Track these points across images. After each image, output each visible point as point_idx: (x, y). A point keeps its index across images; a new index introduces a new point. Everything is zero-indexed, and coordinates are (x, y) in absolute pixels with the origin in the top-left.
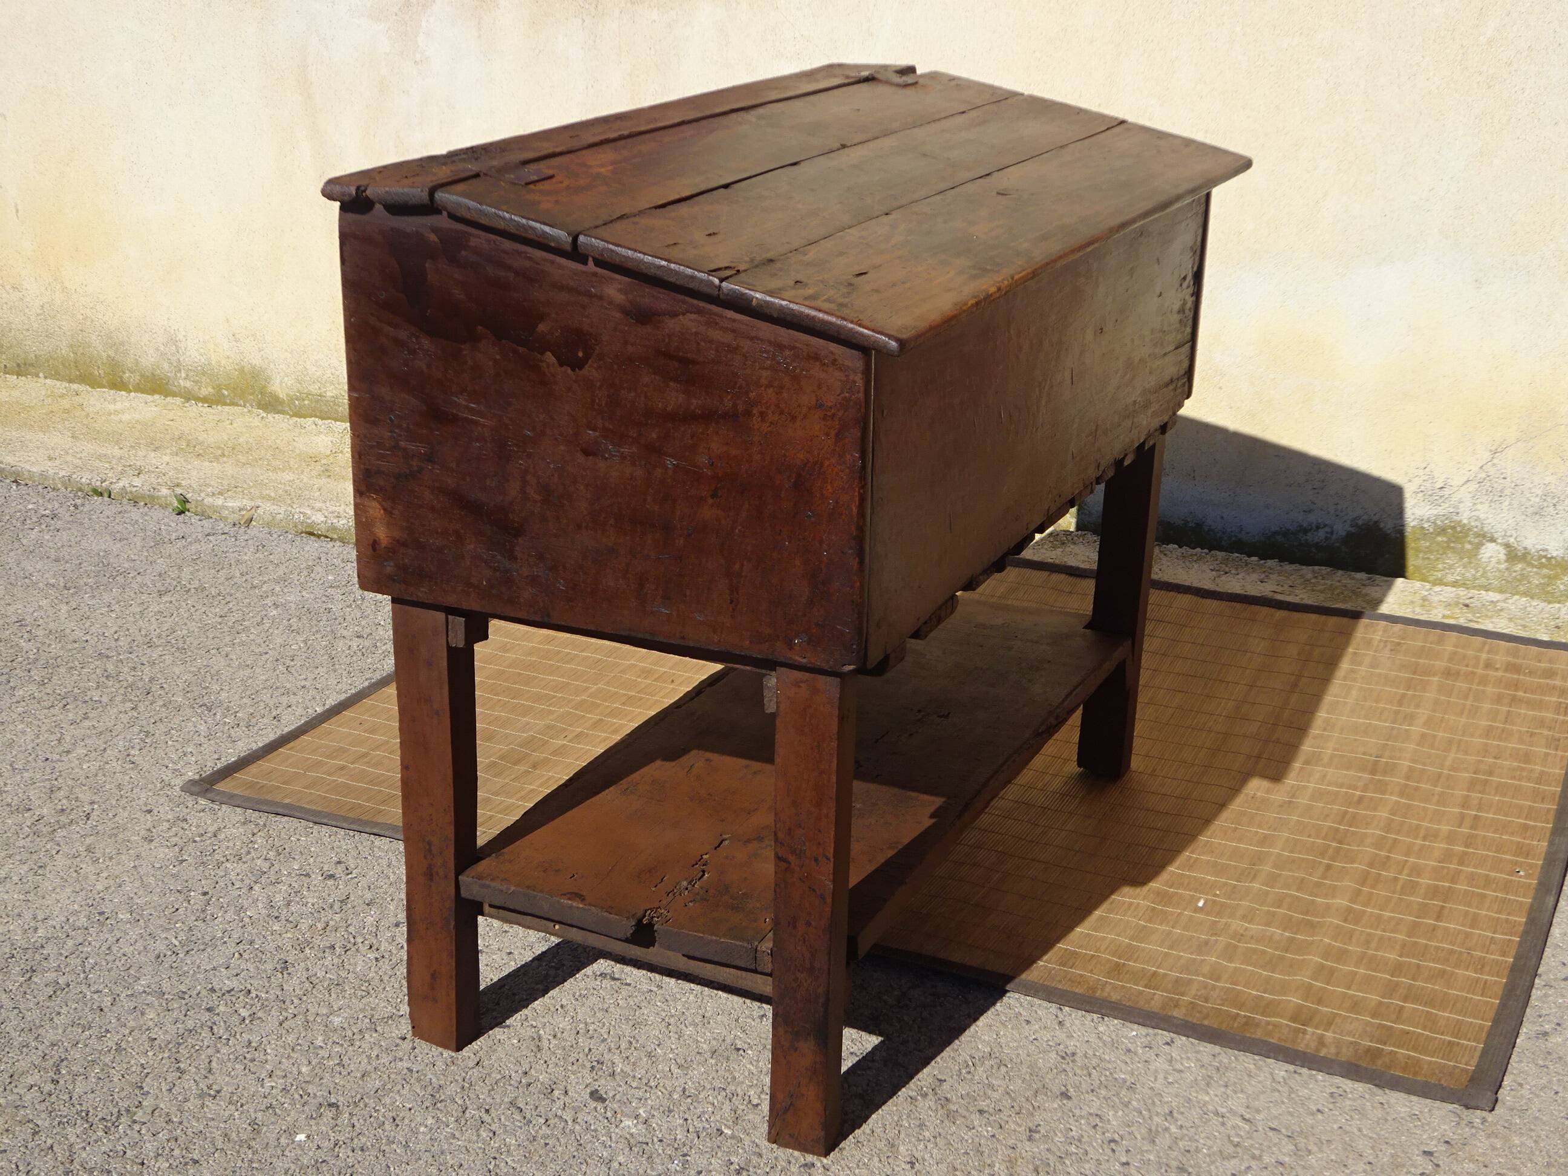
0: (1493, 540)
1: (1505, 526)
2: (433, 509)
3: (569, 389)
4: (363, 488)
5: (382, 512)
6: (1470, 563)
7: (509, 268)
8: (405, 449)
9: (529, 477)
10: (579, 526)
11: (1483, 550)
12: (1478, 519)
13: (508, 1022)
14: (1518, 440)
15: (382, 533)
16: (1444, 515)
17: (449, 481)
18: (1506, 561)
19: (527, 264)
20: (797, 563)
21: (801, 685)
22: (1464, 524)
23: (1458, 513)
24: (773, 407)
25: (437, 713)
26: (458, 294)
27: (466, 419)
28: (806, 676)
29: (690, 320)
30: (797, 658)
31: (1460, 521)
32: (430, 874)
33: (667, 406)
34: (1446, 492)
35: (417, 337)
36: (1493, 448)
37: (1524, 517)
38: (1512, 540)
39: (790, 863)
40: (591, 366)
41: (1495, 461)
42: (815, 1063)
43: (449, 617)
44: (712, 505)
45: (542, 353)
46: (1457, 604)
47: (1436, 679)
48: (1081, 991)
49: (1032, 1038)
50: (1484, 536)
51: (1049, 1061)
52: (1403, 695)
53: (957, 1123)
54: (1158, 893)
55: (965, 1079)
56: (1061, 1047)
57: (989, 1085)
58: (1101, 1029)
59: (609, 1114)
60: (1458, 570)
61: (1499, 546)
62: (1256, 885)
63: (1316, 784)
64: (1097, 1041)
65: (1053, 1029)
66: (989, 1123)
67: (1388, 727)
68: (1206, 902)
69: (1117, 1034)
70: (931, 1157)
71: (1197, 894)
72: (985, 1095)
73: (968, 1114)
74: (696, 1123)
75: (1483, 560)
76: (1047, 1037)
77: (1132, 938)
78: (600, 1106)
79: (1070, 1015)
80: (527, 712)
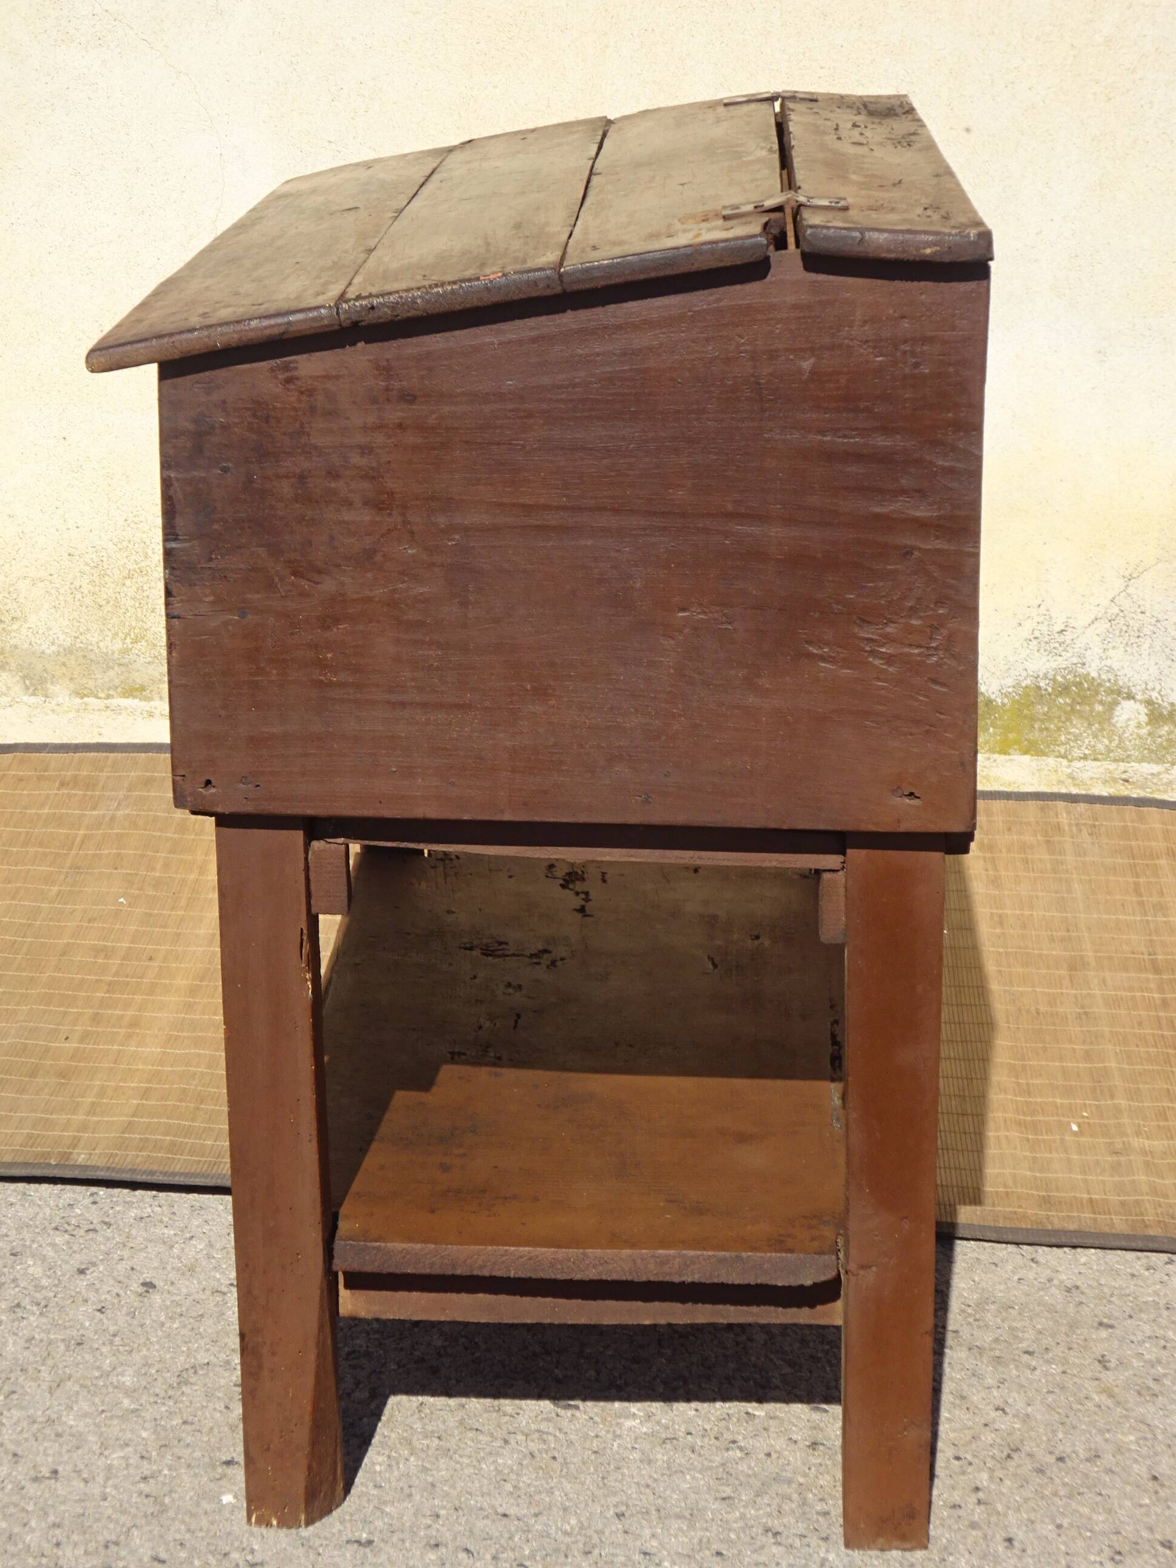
0: (1130, 697)
1: (1145, 677)
6: (1102, 730)
11: (1118, 711)
12: (1110, 669)
14: (1159, 560)
16: (1065, 669)
18: (1147, 724)
22: (1093, 678)
23: (1084, 664)
31: (1088, 674)
34: (1068, 637)
36: (1127, 574)
37: (1169, 662)
38: (1154, 695)
41: (1130, 590)
46: (1115, 780)
47: (1163, 862)
48: (1029, 1227)
49: (1016, 1278)
50: (1119, 693)
51: (1055, 1296)
52: (1136, 884)
53: (1012, 1366)
54: (1019, 1123)
55: (979, 1327)
56: (1056, 1282)
57: (1012, 1329)
58: (1083, 1260)
59: (597, 1419)
60: (1087, 741)
61: (1138, 703)
62: (1123, 1102)
63: (1100, 990)
64: (1090, 1271)
65: (1031, 1267)
66: (1048, 1362)
67: (1142, 921)
68: (1079, 1125)
69: (1106, 1263)
70: (1015, 1400)
71: (1062, 1119)
72: (1016, 1337)
73: (1016, 1357)
74: (713, 1411)
75: (1119, 725)
76: (1031, 1275)
77: (1030, 1169)
78: (577, 1413)
79: (1036, 1251)
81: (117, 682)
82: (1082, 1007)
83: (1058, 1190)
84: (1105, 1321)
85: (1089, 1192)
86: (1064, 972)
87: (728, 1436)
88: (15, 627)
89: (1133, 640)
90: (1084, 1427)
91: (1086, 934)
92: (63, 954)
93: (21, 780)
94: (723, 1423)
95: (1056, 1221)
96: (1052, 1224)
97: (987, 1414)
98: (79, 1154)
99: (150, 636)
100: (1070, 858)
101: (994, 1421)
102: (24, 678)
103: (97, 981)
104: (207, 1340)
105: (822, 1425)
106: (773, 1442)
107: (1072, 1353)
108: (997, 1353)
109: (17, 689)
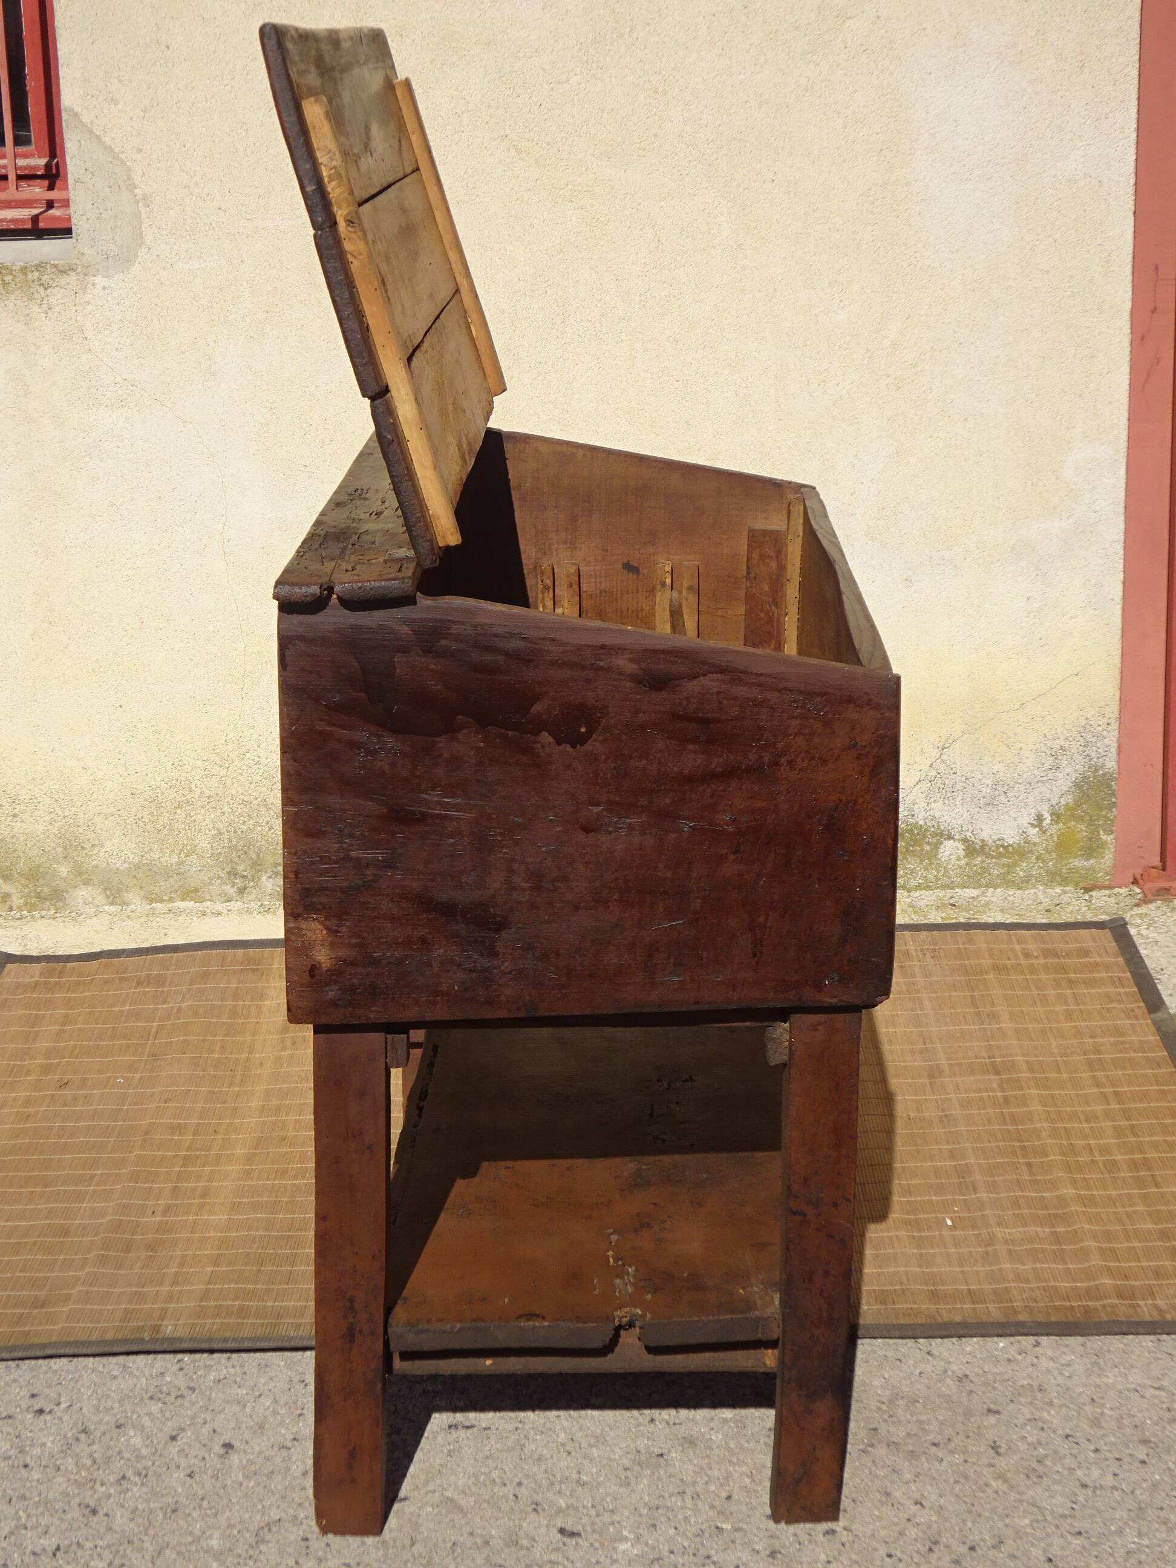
0: (950, 837)
1: (960, 822)
2: (392, 919)
3: (568, 767)
4: (300, 910)
5: (324, 932)
6: (931, 864)
7: (499, 651)
8: (358, 860)
9: (516, 866)
10: (577, 908)
11: (942, 849)
12: (933, 818)
14: (964, 733)
15: (323, 957)
17: (415, 885)
18: (965, 857)
19: (521, 644)
20: (829, 903)
21: (819, 1028)
22: (921, 826)
23: (913, 815)
24: (803, 755)
25: (370, 1147)
26: (434, 686)
27: (438, 816)
28: (822, 1017)
29: (712, 680)
31: (917, 823)
32: (351, 1335)
33: (682, 769)
35: (378, 736)
36: (940, 745)
37: (978, 809)
38: (969, 834)
39: (805, 1215)
40: (595, 740)
41: (944, 757)
42: (831, 1418)
43: (388, 1036)
44: (734, 861)
45: (537, 735)
46: (944, 905)
47: (991, 976)
48: (924, 1321)
49: (917, 1372)
50: (942, 835)
51: (950, 1387)
52: (973, 997)
53: (923, 1459)
54: (906, 1223)
55: (894, 1423)
56: (949, 1373)
57: (920, 1422)
58: (968, 1349)
59: (597, 1545)
60: (920, 873)
61: (957, 843)
62: (983, 1195)
63: (955, 1093)
64: (975, 1360)
65: (928, 1361)
66: (951, 1452)
67: (980, 1029)
68: (952, 1221)
69: (986, 1350)
70: (930, 1493)
71: (939, 1215)
72: (924, 1430)
73: (926, 1450)
74: (689, 1528)
75: (943, 859)
76: (929, 1368)
77: (920, 1266)
78: (580, 1541)
79: (931, 1345)
80: (79, 1197)
81: (176, 887)
82: (943, 1110)
83: (943, 1284)
84: (992, 1406)
85: (967, 1284)
86: (925, 1080)
87: (703, 1552)
88: (95, 852)
89: (949, 794)
90: (987, 1514)
91: (939, 1045)
92: (146, 1133)
93: (106, 982)
94: (698, 1539)
95: (944, 1313)
96: (941, 1316)
97: (909, 1509)
98: (167, 1326)
99: (199, 851)
100: (919, 979)
101: (915, 1516)
102: (105, 889)
103: (174, 1156)
104: (277, 1496)
105: (778, 1533)
106: (739, 1554)
107: (969, 1441)
108: (910, 1448)
109: (100, 899)
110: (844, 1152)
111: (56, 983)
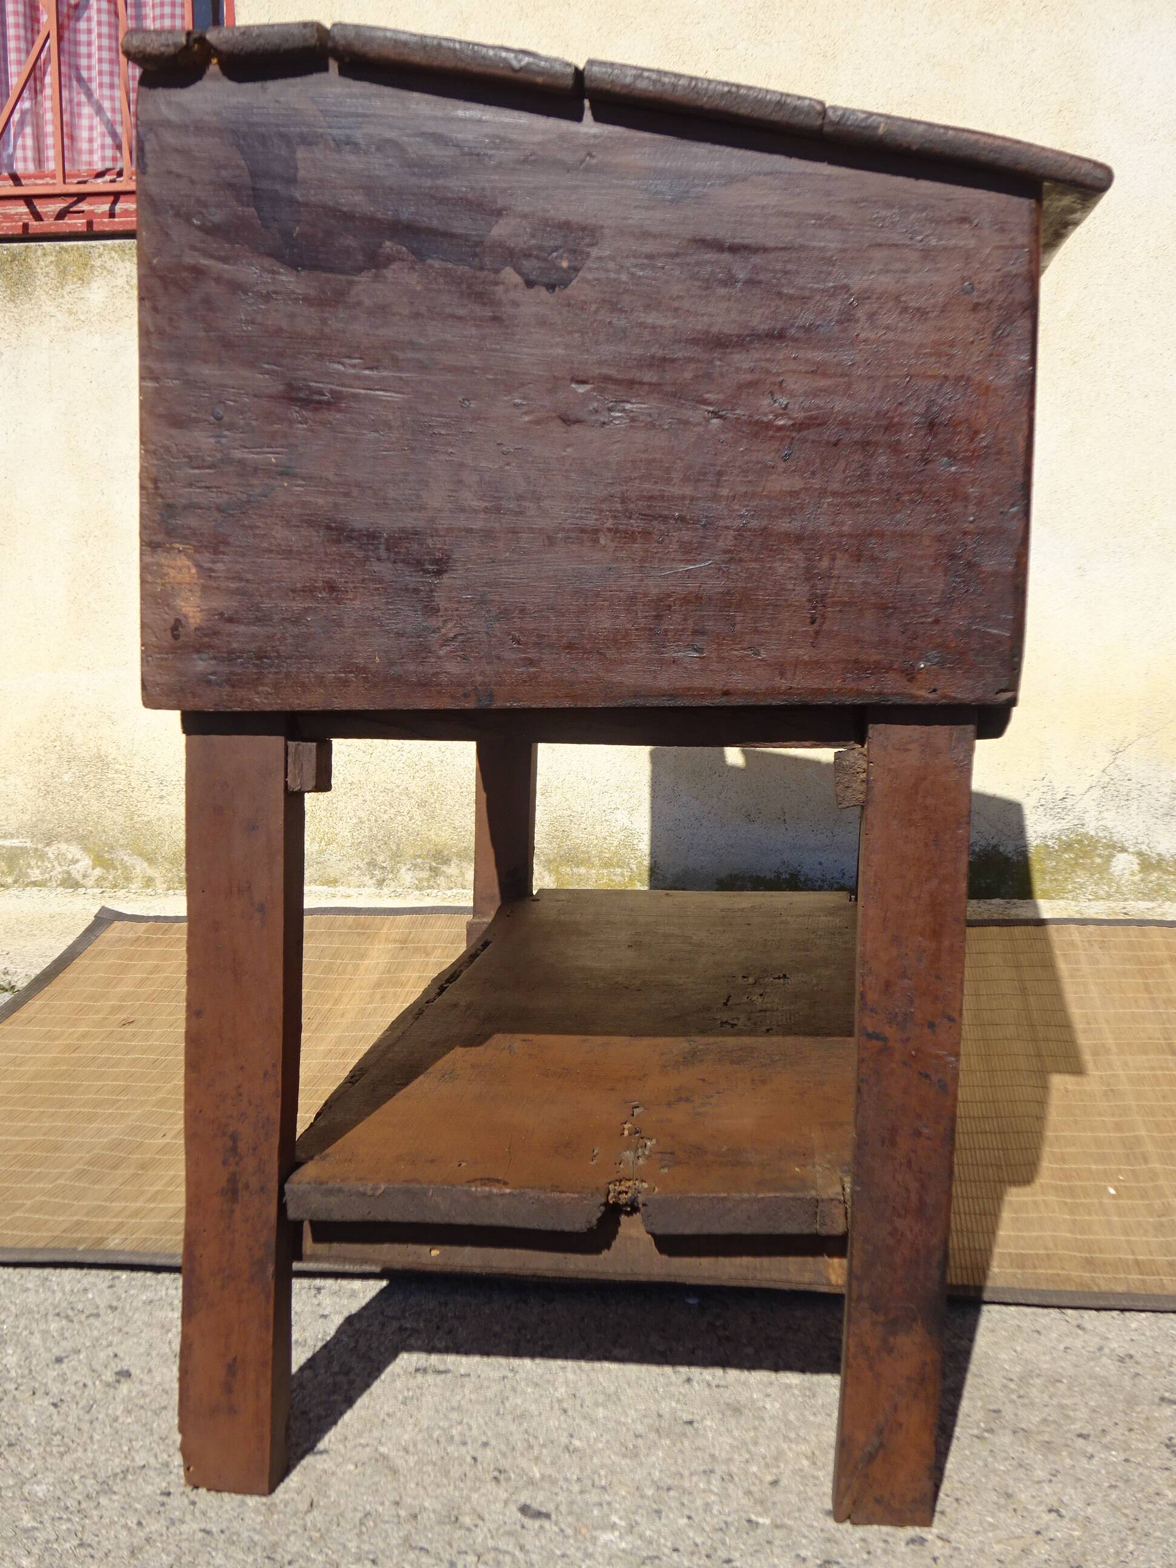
0: (1124, 850)
1: (1135, 833)
2: (288, 552)
3: (542, 322)
4: (160, 537)
5: (193, 571)
6: (1102, 878)
8: (241, 462)
9: (465, 474)
10: (551, 541)
11: (1114, 862)
12: (1105, 828)
13: (321, 1446)
14: (1140, 736)
15: (191, 608)
16: (1068, 830)
18: (1140, 872)
21: (909, 747)
22: (1092, 836)
23: (1083, 825)
25: (261, 908)
26: (352, 196)
27: (355, 396)
29: (755, 185)
30: (922, 693)
31: (1088, 833)
32: (232, 1191)
33: (710, 326)
34: (1069, 803)
35: (274, 274)
36: (1114, 748)
37: (1154, 820)
38: (1144, 847)
39: (885, 1040)
40: (582, 281)
41: (1118, 762)
42: (925, 1364)
44: (785, 471)
45: (497, 271)
47: (1168, 966)
48: (1074, 1289)
49: (1062, 1347)
50: (1114, 847)
51: (1108, 1367)
52: (1146, 985)
53: (1064, 1453)
54: (1056, 1188)
55: (1024, 1405)
56: (1106, 1351)
57: (1062, 1407)
58: (1134, 1325)
59: (569, 1532)
60: (1090, 888)
61: (1131, 856)
62: (1157, 1166)
63: (1123, 1071)
64: (1143, 1338)
65: (1077, 1334)
66: (1107, 1447)
67: (1155, 1013)
68: (1116, 1188)
69: (1160, 1329)
70: (1071, 1498)
71: (1098, 1183)
72: (1068, 1417)
73: (1069, 1442)
74: (708, 1519)
75: (1116, 874)
76: (1078, 1344)
77: (1071, 1232)
78: (547, 1524)
79: (1082, 1317)
80: (91, 1118)
83: (1101, 1251)
84: (1167, 1395)
85: (1133, 1253)
87: (722, 1553)
89: (1123, 803)
90: (1158, 1534)
94: (720, 1535)
95: (1102, 1282)
96: (1098, 1285)
97: (1039, 1517)
98: (114, 1239)
100: (1085, 966)
101: (1047, 1528)
105: (838, 1535)
106: (776, 1561)
107: (1133, 1436)
108: (1046, 1437)
110: (946, 943)
111: (158, 939)
